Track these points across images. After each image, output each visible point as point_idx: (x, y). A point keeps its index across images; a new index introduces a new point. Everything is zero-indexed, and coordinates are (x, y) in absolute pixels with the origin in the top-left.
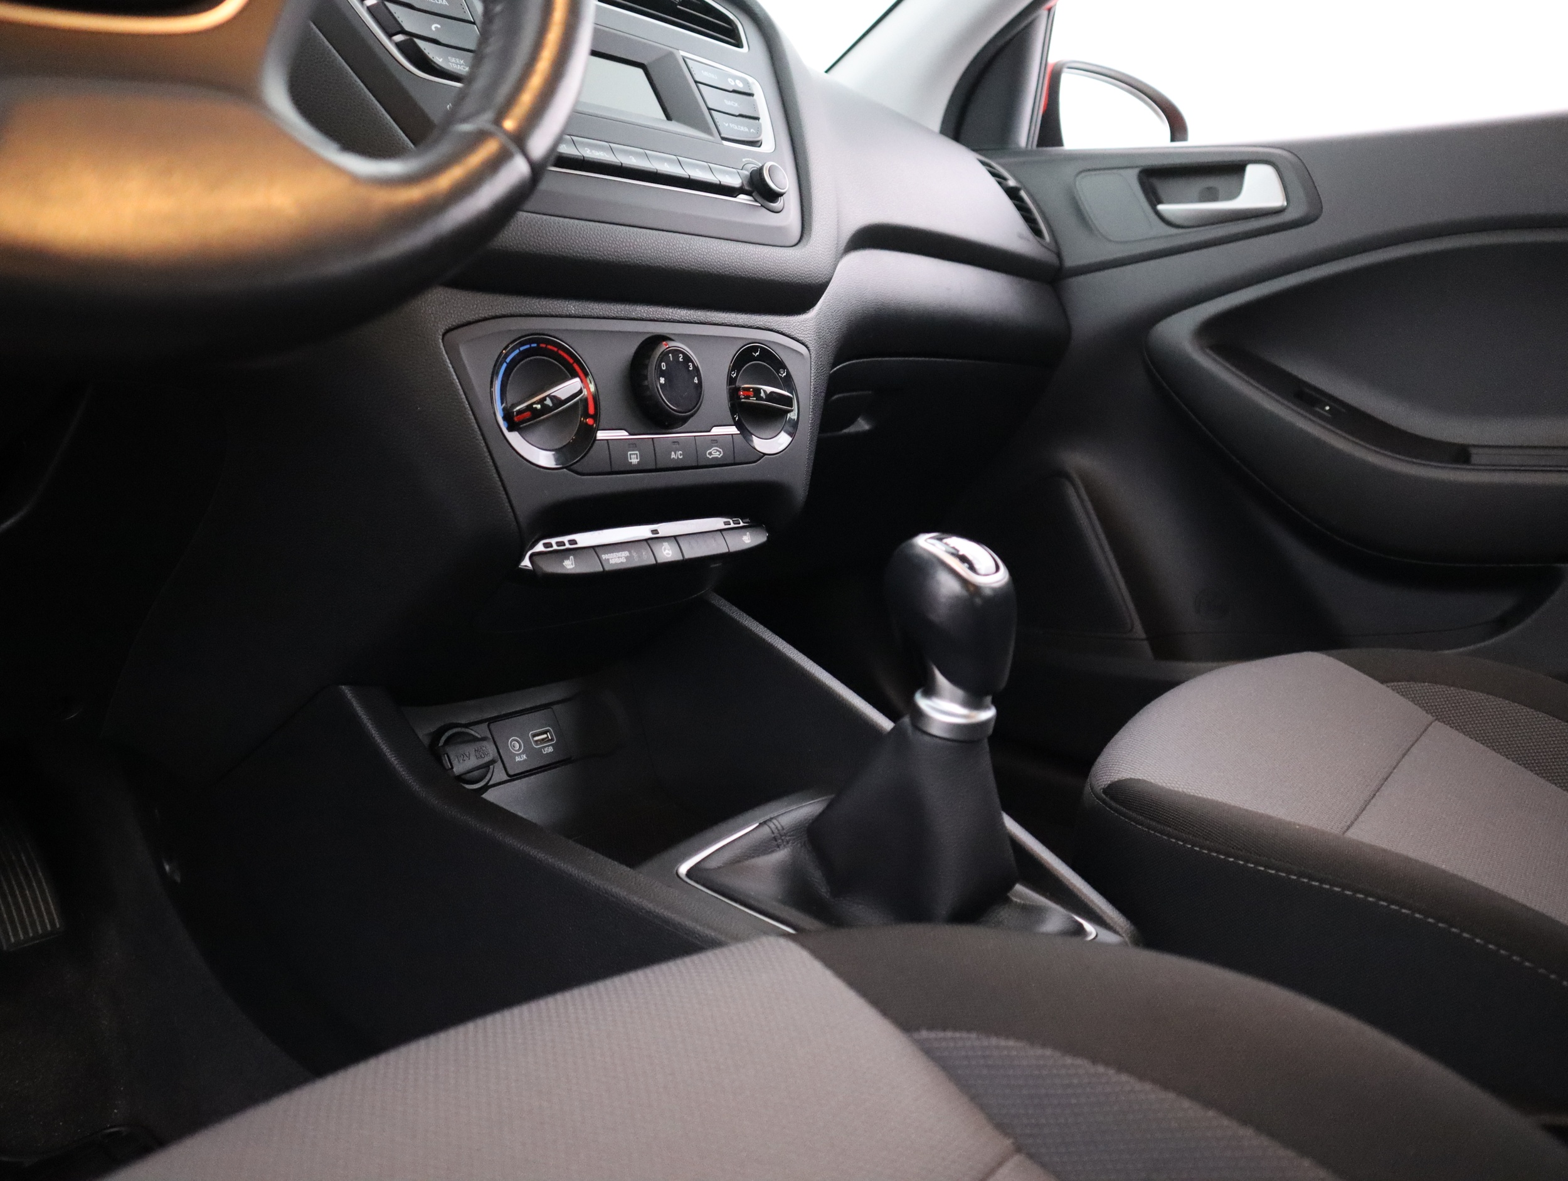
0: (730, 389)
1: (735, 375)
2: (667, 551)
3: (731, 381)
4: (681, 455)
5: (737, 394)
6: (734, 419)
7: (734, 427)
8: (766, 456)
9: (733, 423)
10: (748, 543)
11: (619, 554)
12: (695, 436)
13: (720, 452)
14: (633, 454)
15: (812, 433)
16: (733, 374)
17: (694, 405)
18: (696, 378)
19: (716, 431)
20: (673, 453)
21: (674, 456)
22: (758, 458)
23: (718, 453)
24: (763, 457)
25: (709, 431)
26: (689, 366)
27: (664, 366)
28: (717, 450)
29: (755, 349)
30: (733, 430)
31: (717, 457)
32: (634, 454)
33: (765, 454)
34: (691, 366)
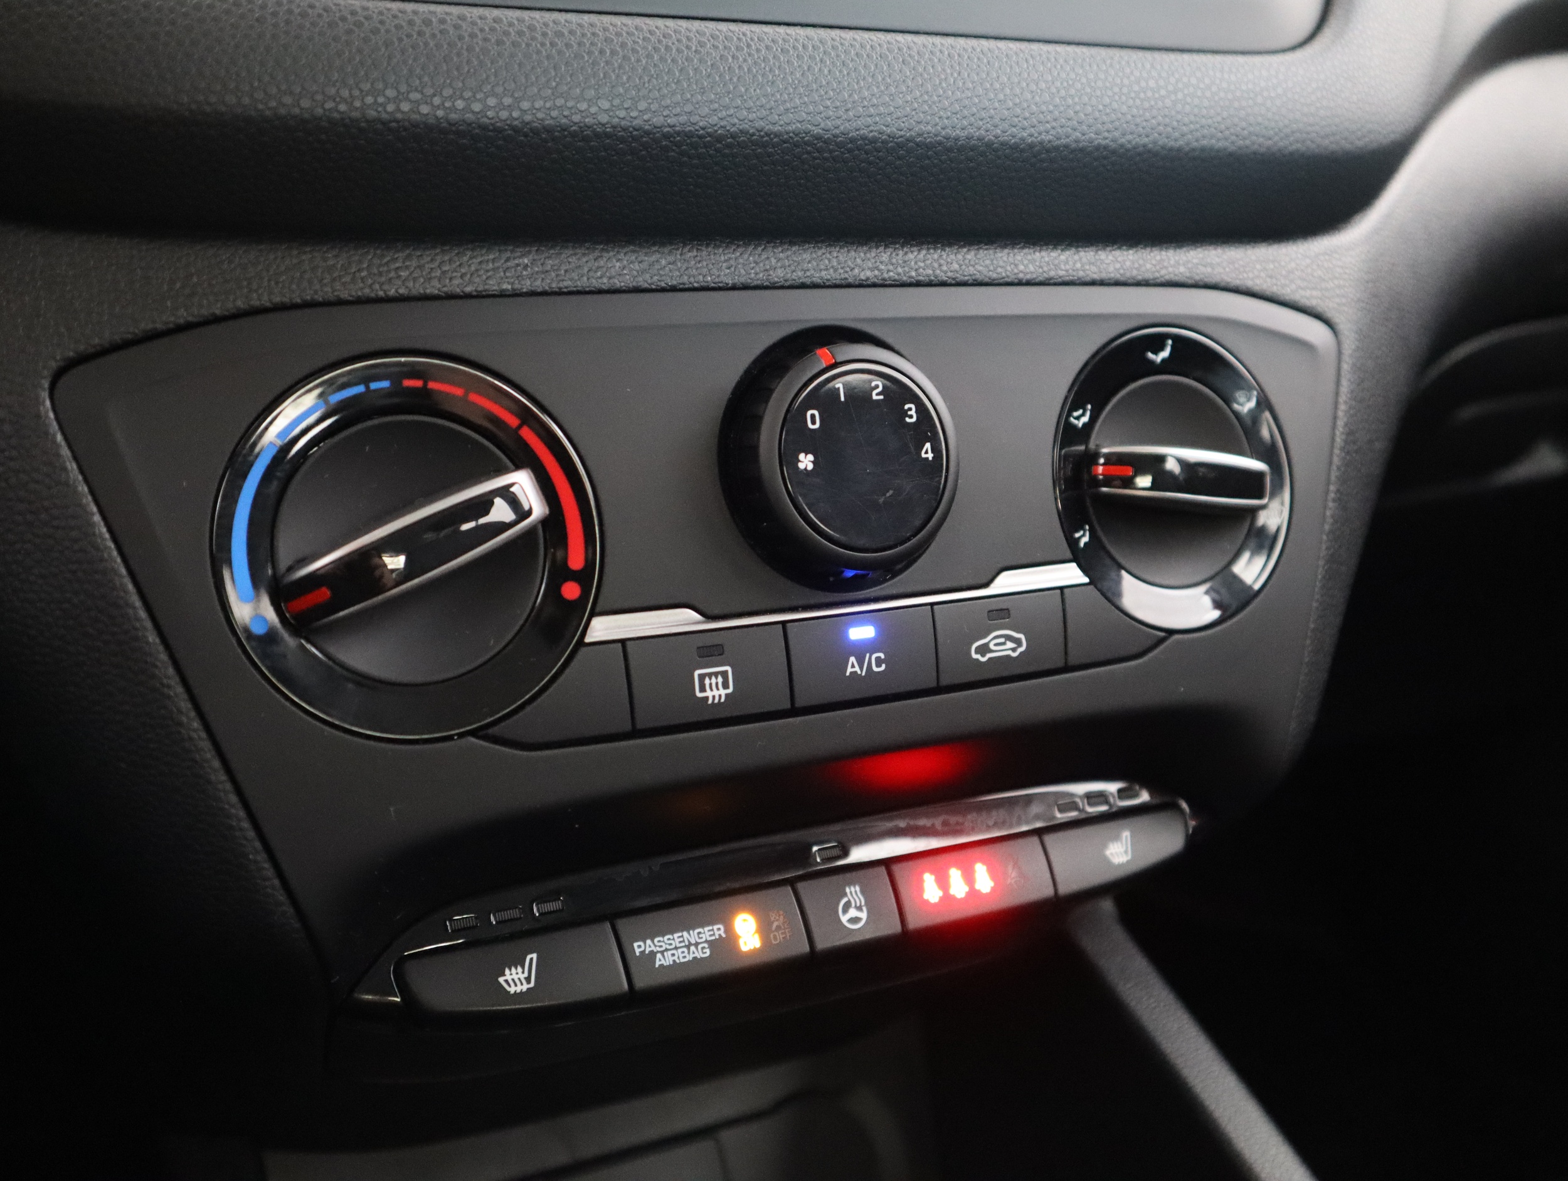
0: (1065, 459)
1: (1085, 419)
2: (853, 913)
3: (1068, 434)
4: (879, 662)
5: (1089, 472)
6: (1073, 543)
7: (1074, 565)
8: (1177, 637)
9: (1069, 555)
10: (1121, 866)
11: (692, 936)
12: (932, 604)
13: (1018, 642)
14: (710, 675)
15: (1332, 559)
16: (1078, 418)
17: (918, 523)
18: (928, 445)
19: (1008, 582)
20: (852, 659)
21: (857, 669)
22: (1149, 643)
23: (1010, 645)
24: (1162, 641)
25: (986, 585)
26: (905, 414)
27: (813, 420)
28: (1009, 638)
29: (1157, 342)
30: (1070, 574)
31: (1008, 656)
32: (716, 674)
33: (1171, 632)
34: (913, 412)
